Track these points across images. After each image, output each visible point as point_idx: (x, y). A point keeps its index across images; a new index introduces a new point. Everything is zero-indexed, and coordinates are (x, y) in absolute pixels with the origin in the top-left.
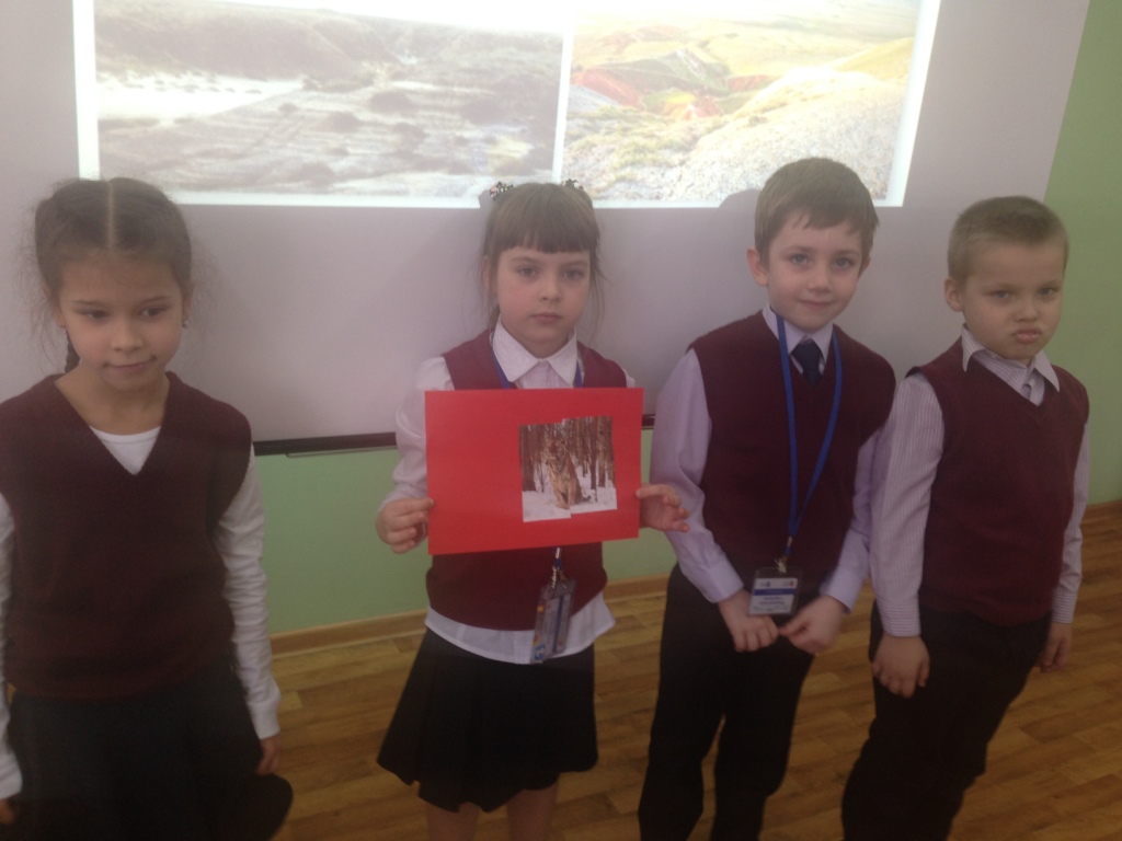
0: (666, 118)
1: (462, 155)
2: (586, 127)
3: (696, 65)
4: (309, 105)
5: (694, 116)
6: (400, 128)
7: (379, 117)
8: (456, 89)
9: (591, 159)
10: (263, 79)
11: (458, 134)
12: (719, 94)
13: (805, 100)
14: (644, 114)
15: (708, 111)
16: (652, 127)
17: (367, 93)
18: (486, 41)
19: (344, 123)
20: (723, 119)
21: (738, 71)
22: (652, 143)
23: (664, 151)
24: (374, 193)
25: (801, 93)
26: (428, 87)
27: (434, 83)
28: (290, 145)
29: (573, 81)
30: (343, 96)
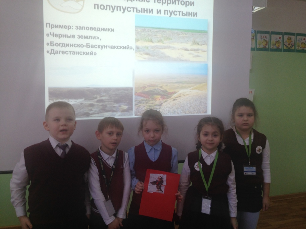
0: (155, 100)
1: (114, 109)
2: (139, 103)
3: (160, 91)
4: (85, 103)
5: (161, 99)
6: (102, 105)
7: (98, 104)
8: (112, 98)
9: (140, 108)
10: (77, 99)
11: (113, 105)
12: (166, 95)
13: (185, 95)
14: (150, 100)
15: (164, 98)
16: (152, 102)
17: (96, 100)
18: (117, 89)
19: (92, 105)
20: (167, 100)
21: (169, 91)
22: (153, 105)
23: (155, 106)
24: (98, 117)
25: (183, 94)
26: (107, 98)
27: (108, 97)
28: (82, 109)
29: (135, 95)
30: (91, 101)
